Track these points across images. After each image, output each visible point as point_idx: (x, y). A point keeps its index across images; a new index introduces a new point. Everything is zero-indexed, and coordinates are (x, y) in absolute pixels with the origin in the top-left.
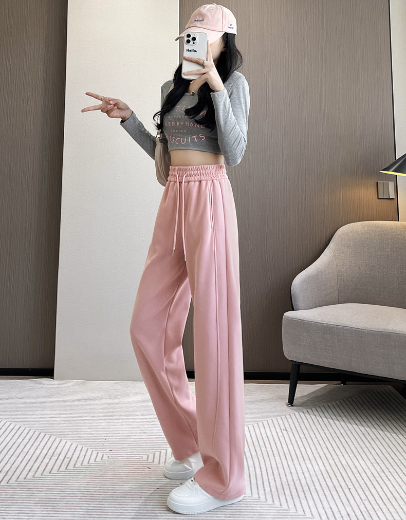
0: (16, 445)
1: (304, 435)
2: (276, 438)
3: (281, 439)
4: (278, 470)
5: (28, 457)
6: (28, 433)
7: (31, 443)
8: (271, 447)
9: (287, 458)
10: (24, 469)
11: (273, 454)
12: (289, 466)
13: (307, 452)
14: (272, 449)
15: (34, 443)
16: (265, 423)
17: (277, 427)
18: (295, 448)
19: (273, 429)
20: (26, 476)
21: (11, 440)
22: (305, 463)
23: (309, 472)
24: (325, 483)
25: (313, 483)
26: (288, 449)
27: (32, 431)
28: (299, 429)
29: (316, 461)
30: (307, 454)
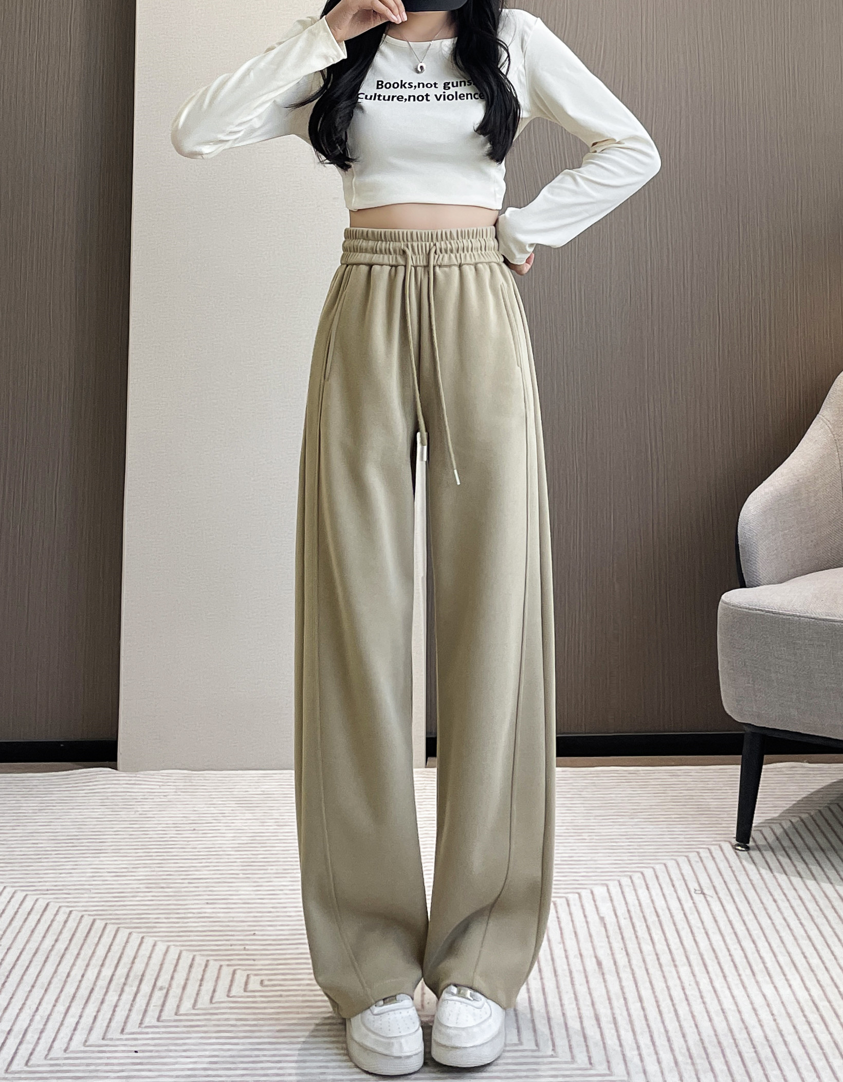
0: (40, 958)
1: (749, 903)
2: (679, 916)
3: (690, 917)
4: (689, 1004)
5: (70, 989)
6: (66, 922)
7: (74, 950)
8: (666, 940)
9: (710, 969)
10: (62, 1024)
11: (673, 961)
12: (715, 991)
13: (758, 951)
14: (668, 945)
15: (81, 948)
16: (649, 873)
17: (679, 883)
18: (728, 941)
19: (668, 890)
20: (69, 1044)
21: (27, 942)
22: (757, 982)
23: (768, 1005)
24: (811, 1035)
25: (782, 1035)
26: (711, 944)
27: (75, 916)
28: (734, 887)
29: (785, 975)
30: (761, 957)
